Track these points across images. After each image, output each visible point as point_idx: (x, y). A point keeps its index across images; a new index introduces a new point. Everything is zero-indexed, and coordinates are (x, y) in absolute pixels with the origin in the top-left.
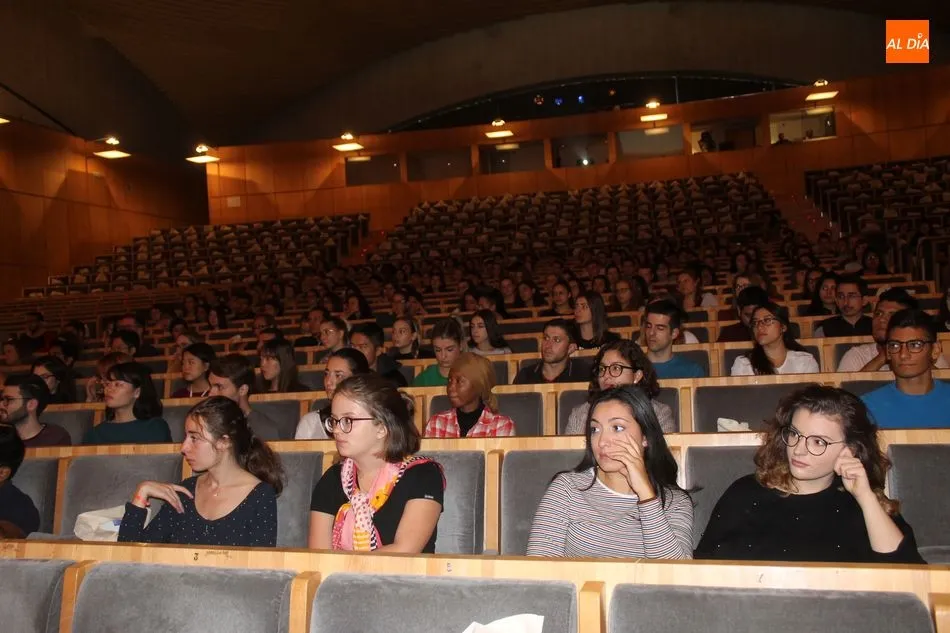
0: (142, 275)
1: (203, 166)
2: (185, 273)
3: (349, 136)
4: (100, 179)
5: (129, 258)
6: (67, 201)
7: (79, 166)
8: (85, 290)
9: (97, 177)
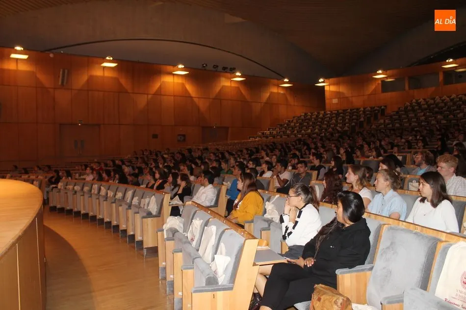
0: (288, 132)
1: (323, 87)
2: (303, 131)
3: (380, 72)
4: (284, 94)
5: (288, 125)
6: (270, 104)
7: (275, 90)
8: (267, 137)
9: (282, 94)
